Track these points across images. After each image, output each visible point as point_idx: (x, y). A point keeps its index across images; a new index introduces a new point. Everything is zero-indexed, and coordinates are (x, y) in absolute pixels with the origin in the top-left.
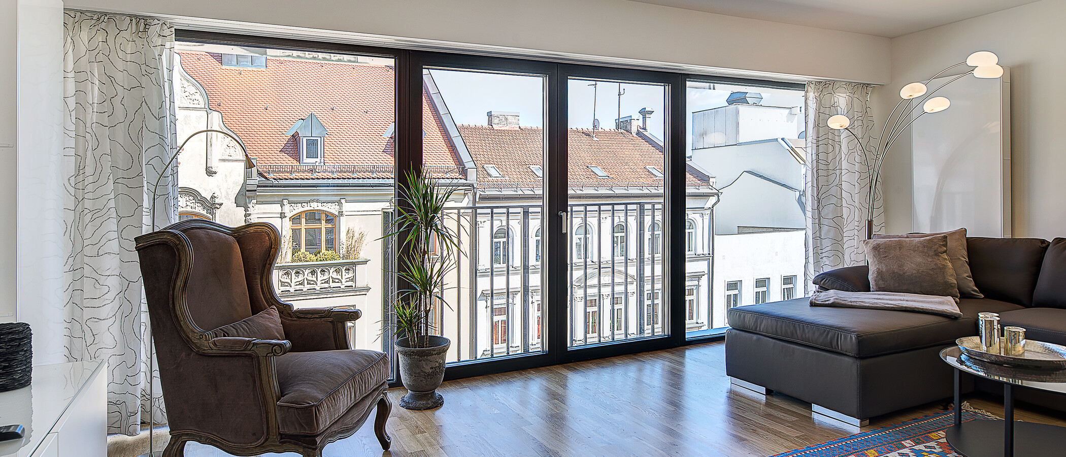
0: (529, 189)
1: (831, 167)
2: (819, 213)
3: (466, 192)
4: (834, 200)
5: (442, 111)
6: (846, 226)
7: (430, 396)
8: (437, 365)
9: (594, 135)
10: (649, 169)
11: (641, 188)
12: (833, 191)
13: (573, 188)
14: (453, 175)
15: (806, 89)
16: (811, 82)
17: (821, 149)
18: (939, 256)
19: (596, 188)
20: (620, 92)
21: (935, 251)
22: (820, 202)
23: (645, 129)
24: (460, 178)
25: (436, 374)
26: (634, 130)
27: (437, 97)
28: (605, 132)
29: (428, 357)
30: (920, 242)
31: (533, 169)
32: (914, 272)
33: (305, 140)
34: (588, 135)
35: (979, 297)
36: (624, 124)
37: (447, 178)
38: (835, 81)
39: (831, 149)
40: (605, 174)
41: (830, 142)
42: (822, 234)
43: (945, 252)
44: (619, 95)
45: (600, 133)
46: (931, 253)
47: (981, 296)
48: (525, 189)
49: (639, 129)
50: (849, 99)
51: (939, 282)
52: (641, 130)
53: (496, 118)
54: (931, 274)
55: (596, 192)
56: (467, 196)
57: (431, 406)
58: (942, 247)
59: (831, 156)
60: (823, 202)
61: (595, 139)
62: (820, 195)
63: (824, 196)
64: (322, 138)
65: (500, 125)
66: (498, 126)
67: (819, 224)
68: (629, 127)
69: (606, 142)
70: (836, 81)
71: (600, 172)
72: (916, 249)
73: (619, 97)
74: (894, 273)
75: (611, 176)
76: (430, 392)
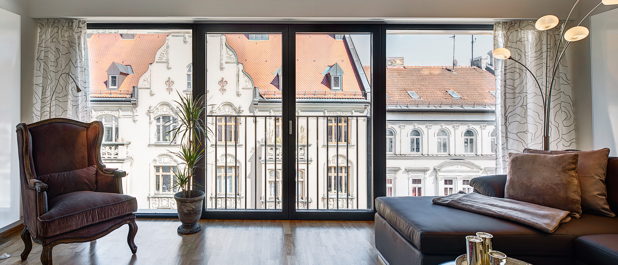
0: (405, 105)
1: (517, 91)
2: (506, 128)
3: (366, 107)
4: (518, 118)
5: (355, 59)
6: (534, 140)
7: (190, 227)
8: (191, 209)
9: (454, 71)
10: (492, 93)
11: (485, 106)
12: (518, 110)
13: (435, 106)
14: (359, 97)
15: (494, 29)
16: (499, 23)
17: (508, 76)
18: (566, 172)
19: (451, 106)
20: (473, 41)
21: (563, 167)
22: (507, 119)
23: (491, 65)
24: (363, 99)
25: (190, 214)
26: (484, 66)
27: (353, 51)
28: (462, 69)
29: (185, 204)
30: (552, 159)
31: (409, 93)
32: (540, 185)
33: (333, 77)
34: (449, 70)
35: (609, 215)
36: (476, 62)
37: (355, 98)
38: (520, 20)
39: (517, 76)
40: (460, 96)
41: (518, 70)
42: (508, 146)
43: (574, 169)
44: (472, 43)
45: (459, 69)
46: (559, 169)
47: (612, 215)
48: (402, 105)
49: (487, 65)
50: (537, 34)
51: (560, 197)
52: (489, 66)
53: (389, 61)
54: (554, 189)
55: (451, 108)
56: (366, 109)
57: (188, 233)
58: (571, 164)
59: (517, 82)
60: (510, 120)
61: (454, 73)
62: (507, 113)
63: (510, 114)
64: (341, 76)
65: (392, 66)
66: (390, 67)
67: (507, 137)
68: (479, 64)
69: (462, 75)
70: (522, 20)
71: (456, 96)
72: (547, 164)
73: (472, 44)
74: (523, 184)
75: (462, 98)
76: (190, 224)
